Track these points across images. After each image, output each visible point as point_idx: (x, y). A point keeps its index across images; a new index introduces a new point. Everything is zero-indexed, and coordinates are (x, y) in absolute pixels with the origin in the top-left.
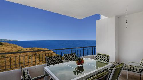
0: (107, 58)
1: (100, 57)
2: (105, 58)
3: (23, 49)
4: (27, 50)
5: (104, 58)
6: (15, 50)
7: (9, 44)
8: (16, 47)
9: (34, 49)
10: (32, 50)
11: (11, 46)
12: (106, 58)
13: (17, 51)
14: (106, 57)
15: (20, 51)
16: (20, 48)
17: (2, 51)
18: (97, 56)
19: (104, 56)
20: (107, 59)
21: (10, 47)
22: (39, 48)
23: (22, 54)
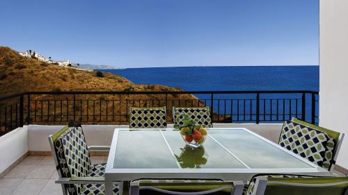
0: (325, 144)
1: (300, 135)
2: (316, 140)
3: (133, 86)
4: (139, 90)
5: (311, 140)
6: (120, 87)
7: (111, 75)
8: (122, 82)
9: (153, 88)
10: (150, 90)
11: (115, 78)
12: (321, 141)
13: (123, 89)
14: (322, 138)
15: (128, 90)
16: (128, 83)
17: (102, 89)
18: (286, 129)
19: (313, 134)
20: (323, 149)
21: (113, 80)
22: (165, 87)
23: (131, 97)
